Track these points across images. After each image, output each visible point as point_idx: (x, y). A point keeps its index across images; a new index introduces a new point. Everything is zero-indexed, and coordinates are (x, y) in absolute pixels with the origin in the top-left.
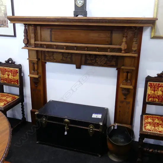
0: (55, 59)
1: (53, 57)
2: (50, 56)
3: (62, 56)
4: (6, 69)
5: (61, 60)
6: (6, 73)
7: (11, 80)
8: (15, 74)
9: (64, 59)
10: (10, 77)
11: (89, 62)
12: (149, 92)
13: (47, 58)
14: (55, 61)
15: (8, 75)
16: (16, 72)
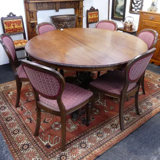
0: (44, 8)
1: (42, 6)
2: (40, 7)
3: (48, 5)
4: (10, 22)
5: (47, 8)
6: (12, 24)
7: (17, 29)
8: (20, 24)
9: (49, 7)
10: (16, 27)
11: (62, 7)
12: (89, 17)
13: (39, 8)
14: (44, 9)
15: (14, 26)
16: (20, 22)
